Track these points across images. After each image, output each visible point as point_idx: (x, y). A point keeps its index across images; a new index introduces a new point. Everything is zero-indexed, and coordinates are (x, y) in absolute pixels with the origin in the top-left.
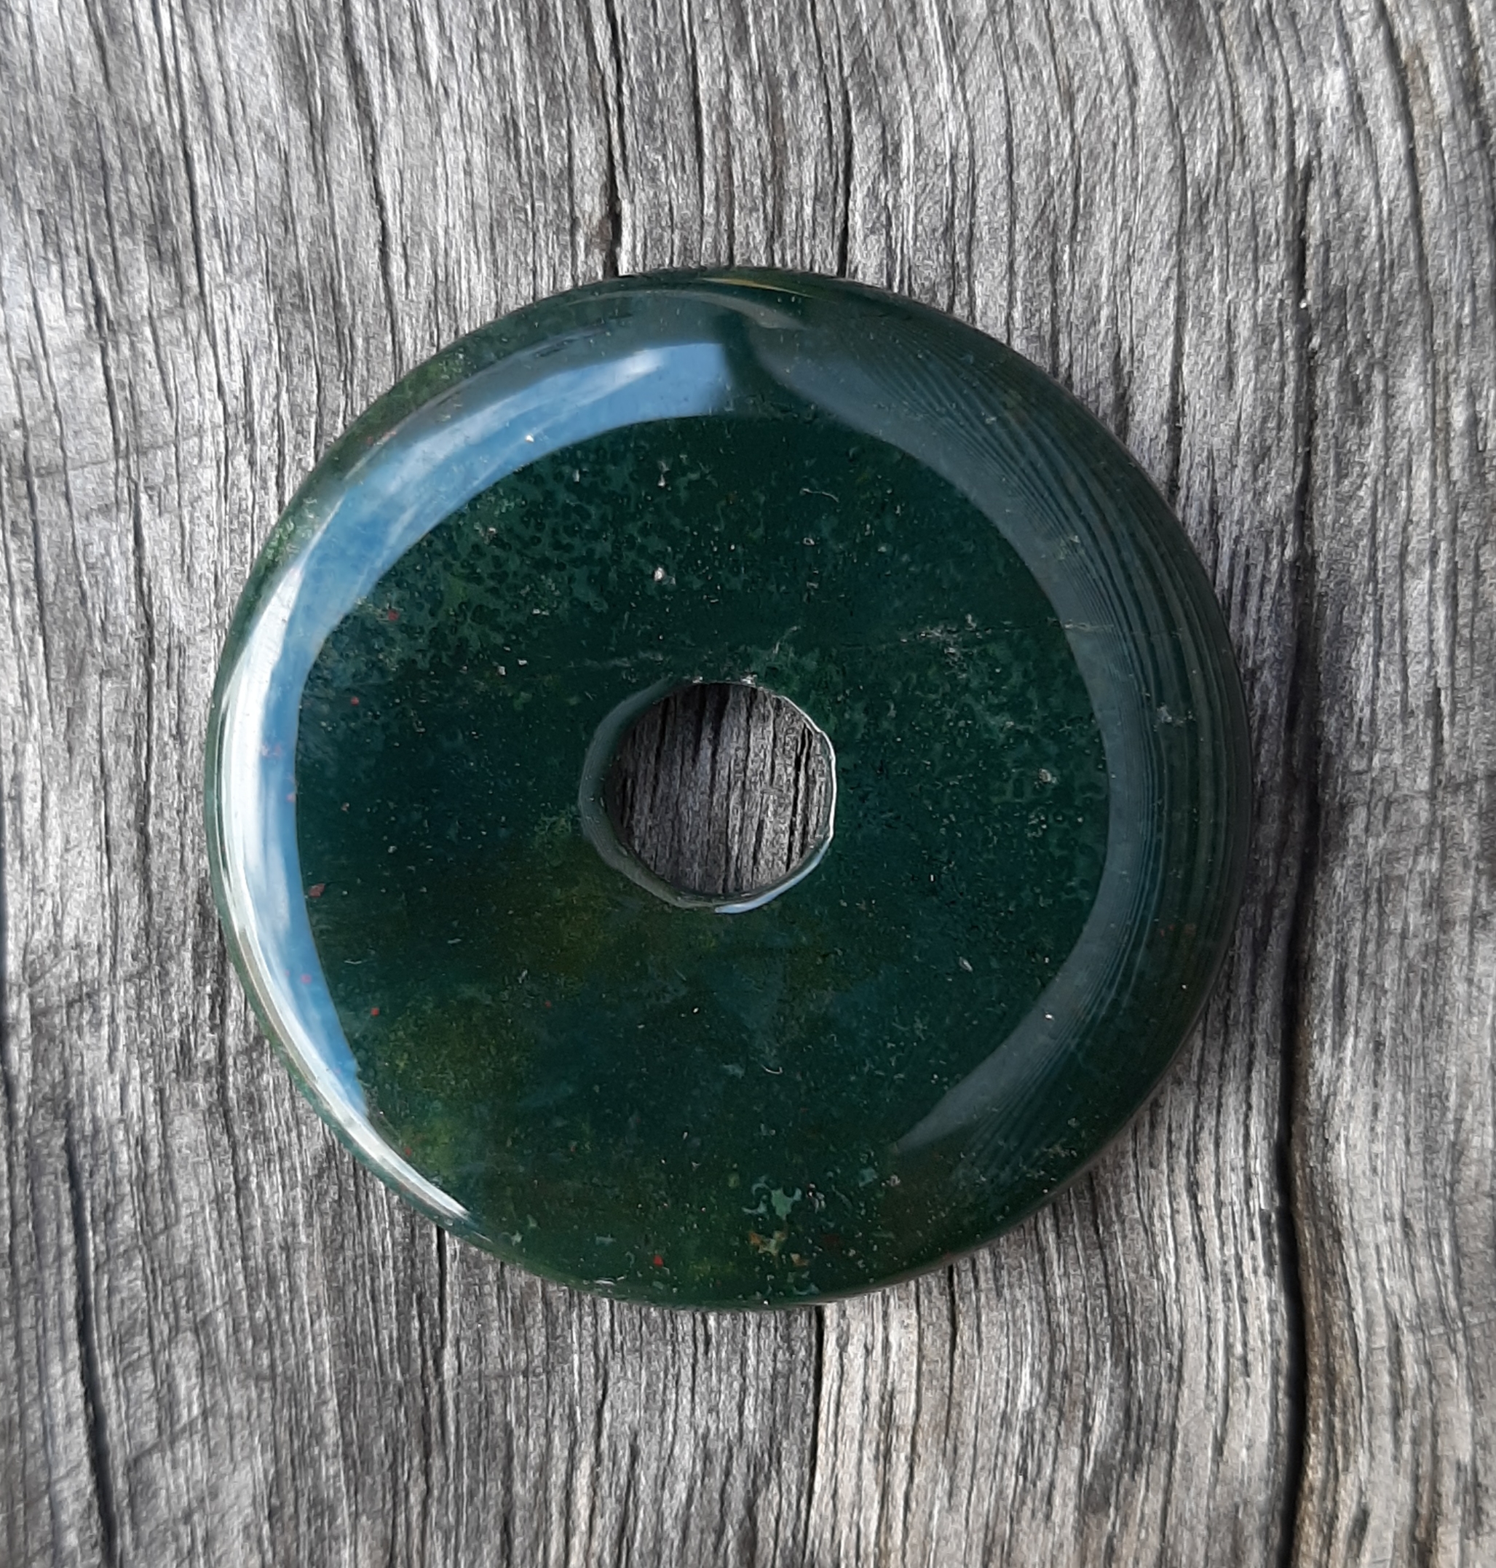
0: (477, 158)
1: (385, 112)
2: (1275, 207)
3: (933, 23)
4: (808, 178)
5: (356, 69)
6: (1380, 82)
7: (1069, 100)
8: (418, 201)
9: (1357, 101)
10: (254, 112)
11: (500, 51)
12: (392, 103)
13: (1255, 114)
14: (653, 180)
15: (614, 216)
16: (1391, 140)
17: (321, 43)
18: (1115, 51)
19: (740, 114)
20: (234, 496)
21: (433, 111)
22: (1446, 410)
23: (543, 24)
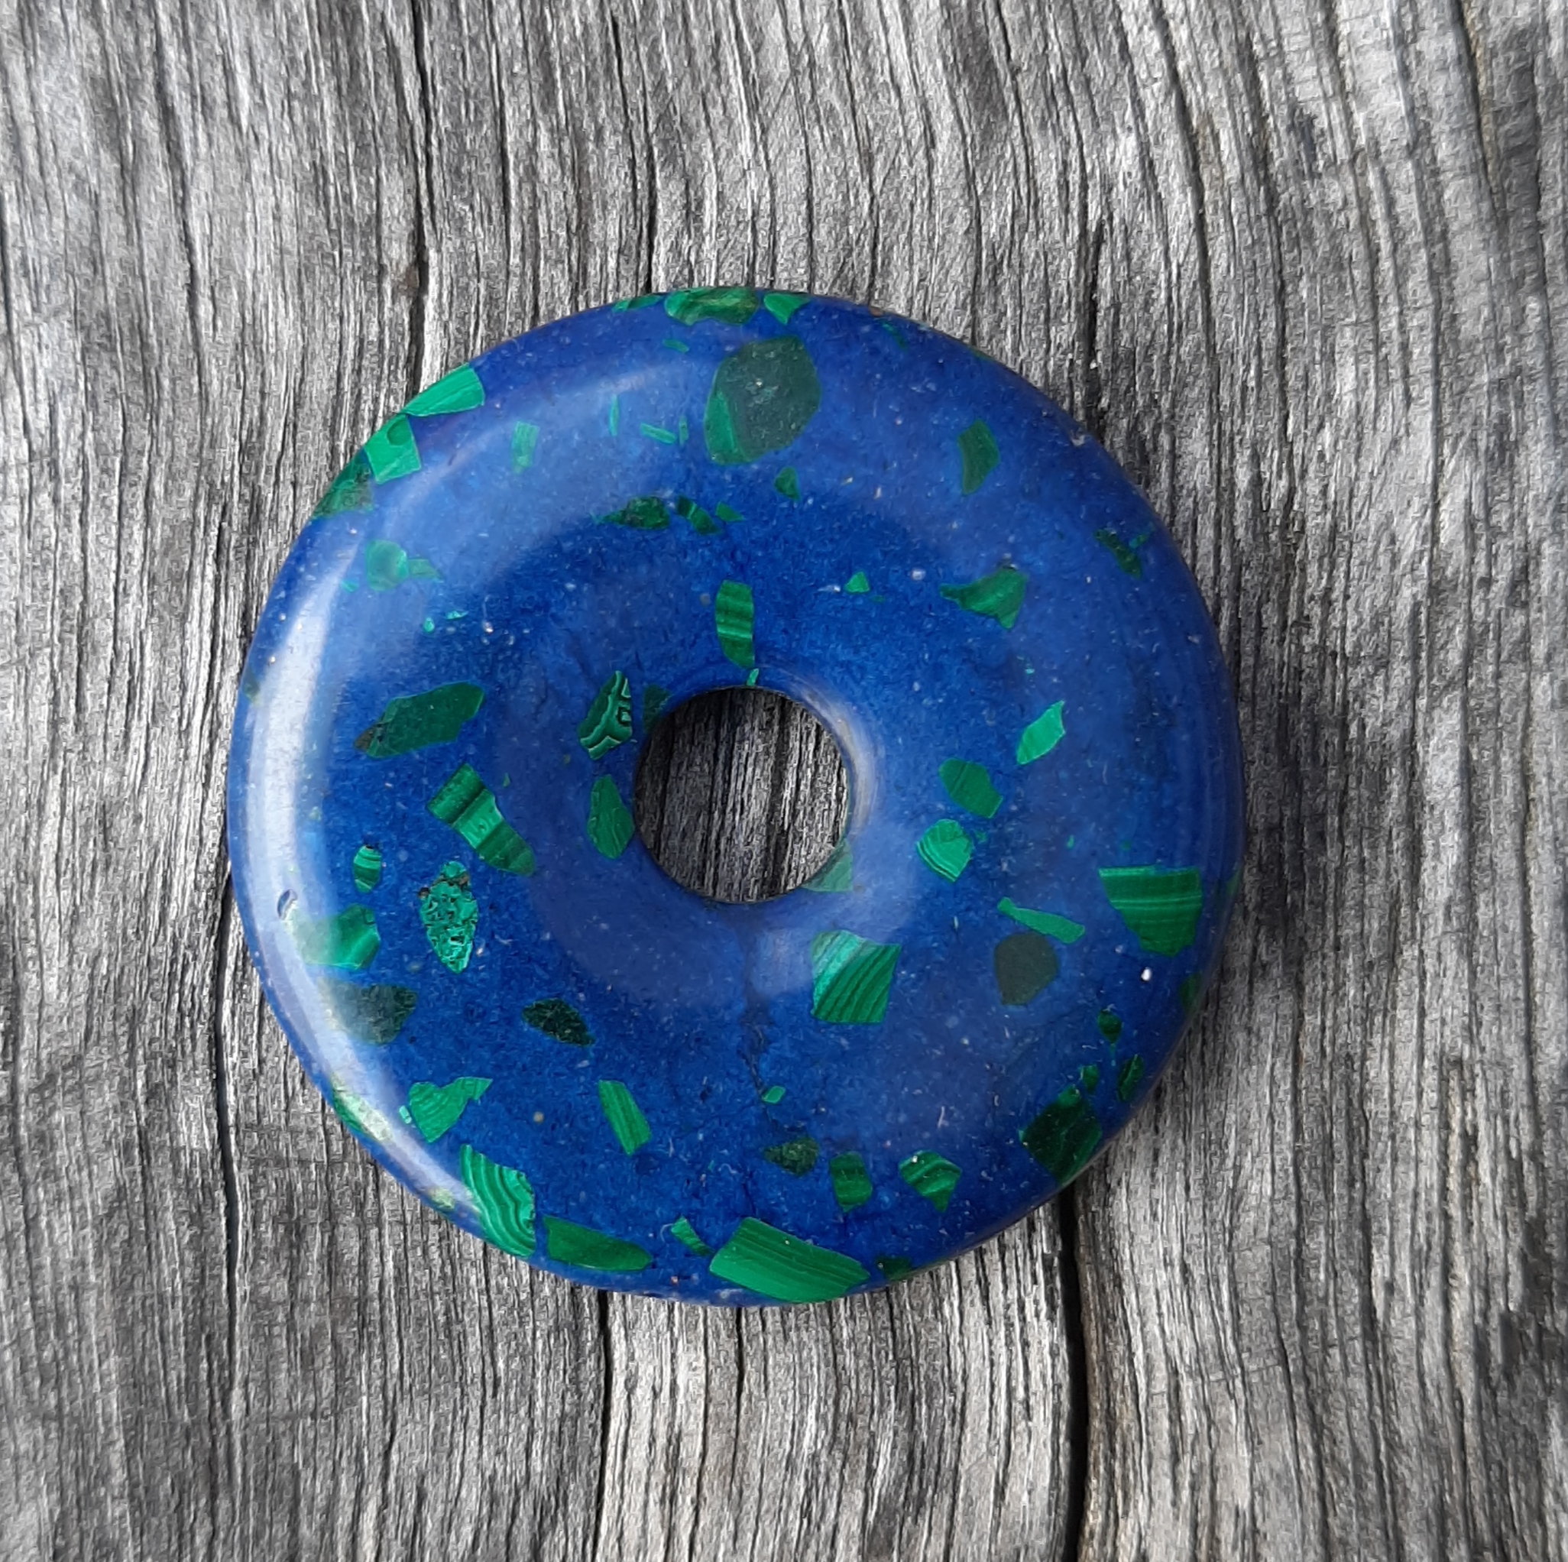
0: (286, 204)
1: (196, 156)
2: (1067, 268)
3: (737, 82)
4: (613, 231)
5: (167, 114)
6: (1171, 150)
7: (868, 161)
8: (226, 244)
9: (1148, 166)
10: (65, 154)
11: (311, 100)
12: (203, 149)
13: (1047, 178)
14: (460, 230)
15: (420, 263)
16: (1180, 207)
17: (133, 88)
18: (914, 114)
19: (546, 167)
20: (38, 533)
21: (243, 157)
22: (1232, 470)
23: (354, 73)
